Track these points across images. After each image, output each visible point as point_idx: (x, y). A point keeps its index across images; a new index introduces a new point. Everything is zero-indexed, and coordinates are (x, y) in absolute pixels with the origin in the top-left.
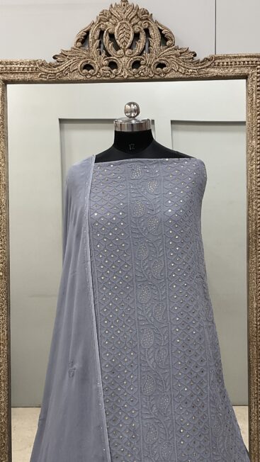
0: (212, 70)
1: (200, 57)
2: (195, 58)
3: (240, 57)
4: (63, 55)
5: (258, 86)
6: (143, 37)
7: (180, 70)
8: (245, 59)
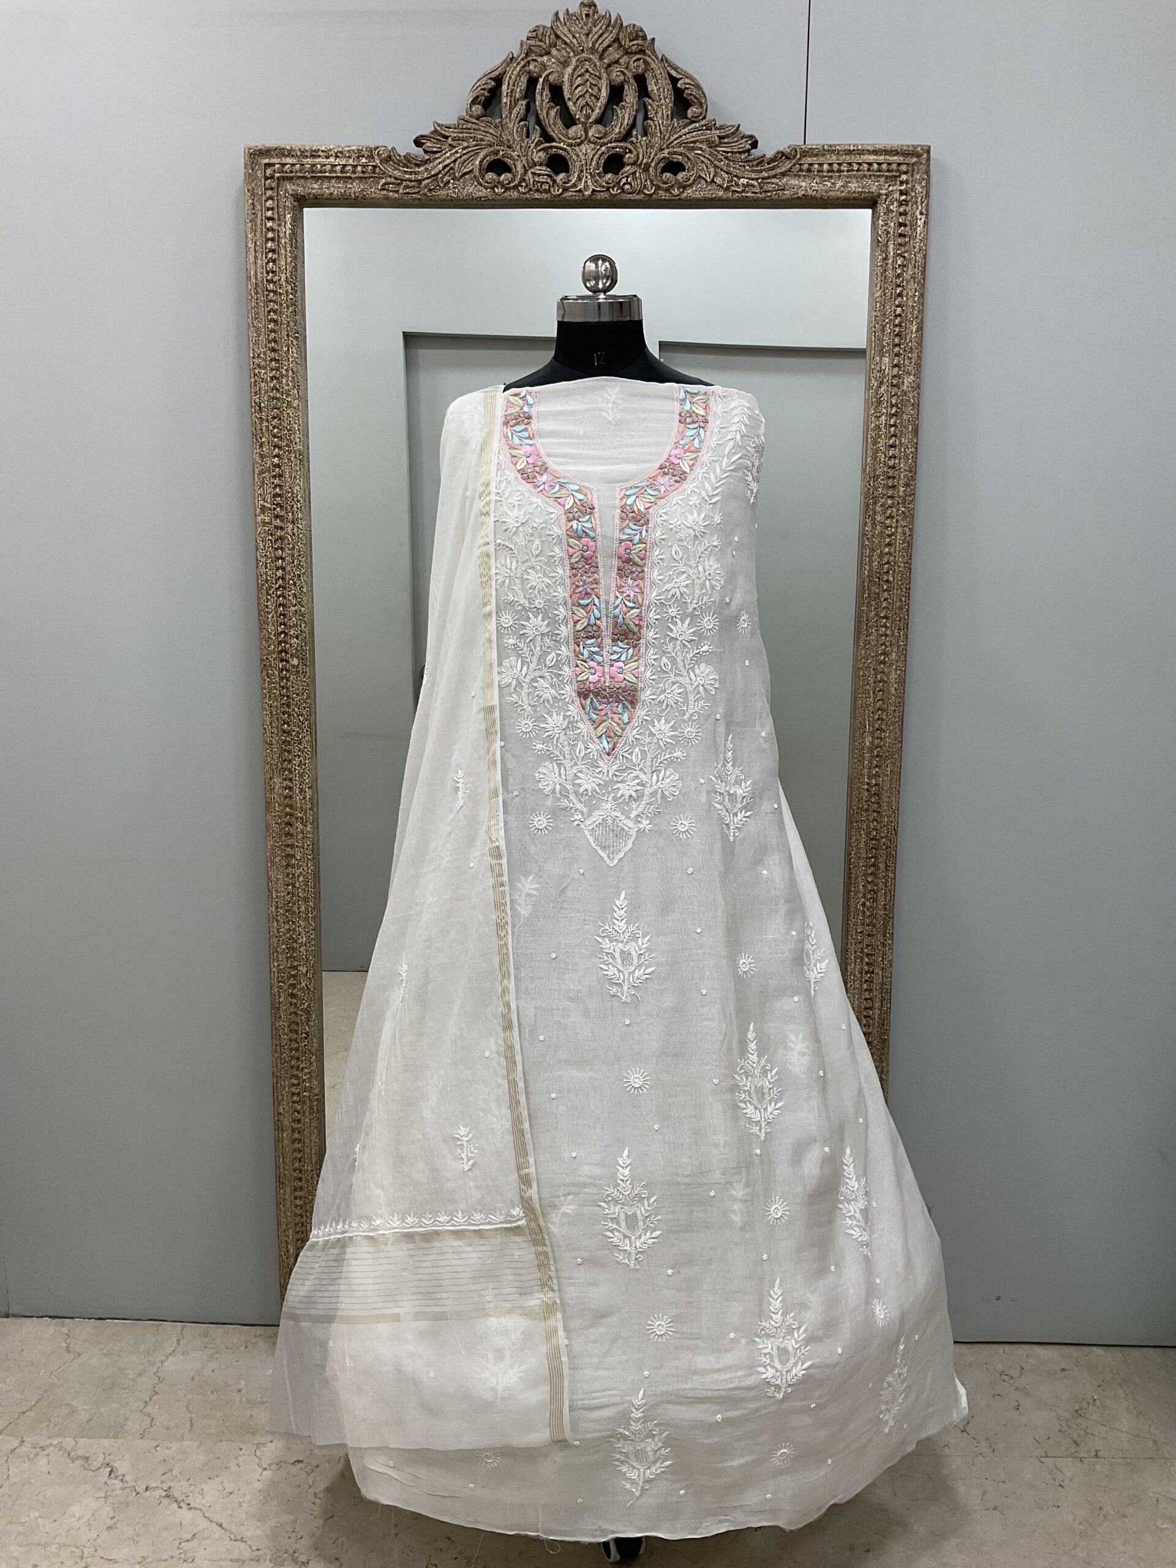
0: (794, 182)
1: (768, 148)
2: (753, 151)
3: (861, 152)
4: (439, 135)
5: (901, 225)
6: (630, 96)
7: (718, 180)
8: (872, 158)
